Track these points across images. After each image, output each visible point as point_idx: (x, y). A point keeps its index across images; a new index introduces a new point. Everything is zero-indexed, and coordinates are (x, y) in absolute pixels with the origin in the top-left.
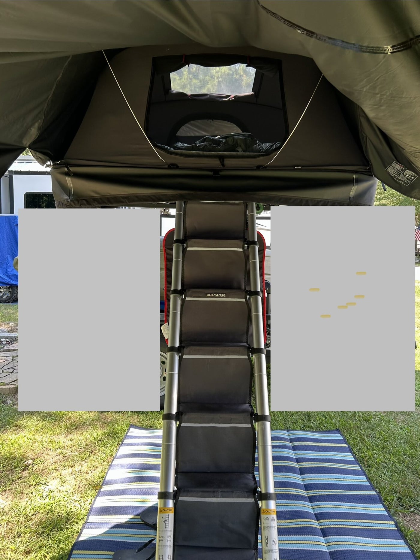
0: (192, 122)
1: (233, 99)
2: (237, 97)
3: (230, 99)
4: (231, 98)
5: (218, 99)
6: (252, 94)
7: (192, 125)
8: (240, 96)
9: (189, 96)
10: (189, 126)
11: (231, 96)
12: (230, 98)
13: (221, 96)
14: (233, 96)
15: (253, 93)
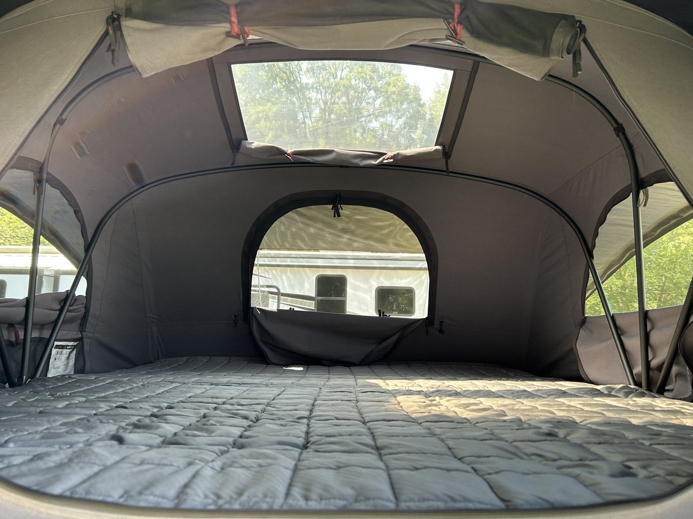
0: (300, 210)
1: (392, 160)
2: (399, 157)
3: (385, 161)
4: (387, 159)
5: (357, 161)
6: (436, 150)
7: (301, 215)
8: (409, 155)
9: (289, 155)
10: (296, 217)
11: (386, 154)
12: (384, 159)
13: (365, 154)
14: (390, 154)
15: (438, 147)
